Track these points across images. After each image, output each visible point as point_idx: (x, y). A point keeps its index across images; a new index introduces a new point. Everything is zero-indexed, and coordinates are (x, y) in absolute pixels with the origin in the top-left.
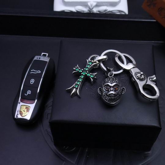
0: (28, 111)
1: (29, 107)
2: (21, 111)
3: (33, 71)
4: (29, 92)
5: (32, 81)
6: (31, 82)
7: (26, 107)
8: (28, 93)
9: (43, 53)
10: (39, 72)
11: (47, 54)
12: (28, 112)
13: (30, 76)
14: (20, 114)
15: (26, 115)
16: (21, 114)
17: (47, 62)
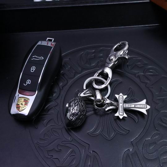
0: (26, 104)
1: (28, 99)
2: (19, 105)
3: (35, 58)
4: (29, 82)
5: (33, 69)
6: (31, 69)
7: (24, 100)
8: (27, 83)
9: (48, 38)
10: (42, 58)
12: (26, 106)
13: (31, 63)
14: (17, 108)
15: (23, 109)
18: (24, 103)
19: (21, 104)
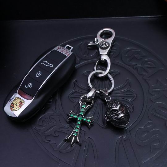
0: (20, 106)
1: (24, 102)
3: (45, 63)
4: (30, 86)
5: (39, 74)
6: (37, 74)
7: (20, 101)
8: (28, 86)
9: (67, 45)
10: (51, 65)
11: (72, 48)
12: (19, 108)
13: (40, 67)
16: (12, 107)
17: (67, 57)
18: (18, 104)
19: (16, 104)
